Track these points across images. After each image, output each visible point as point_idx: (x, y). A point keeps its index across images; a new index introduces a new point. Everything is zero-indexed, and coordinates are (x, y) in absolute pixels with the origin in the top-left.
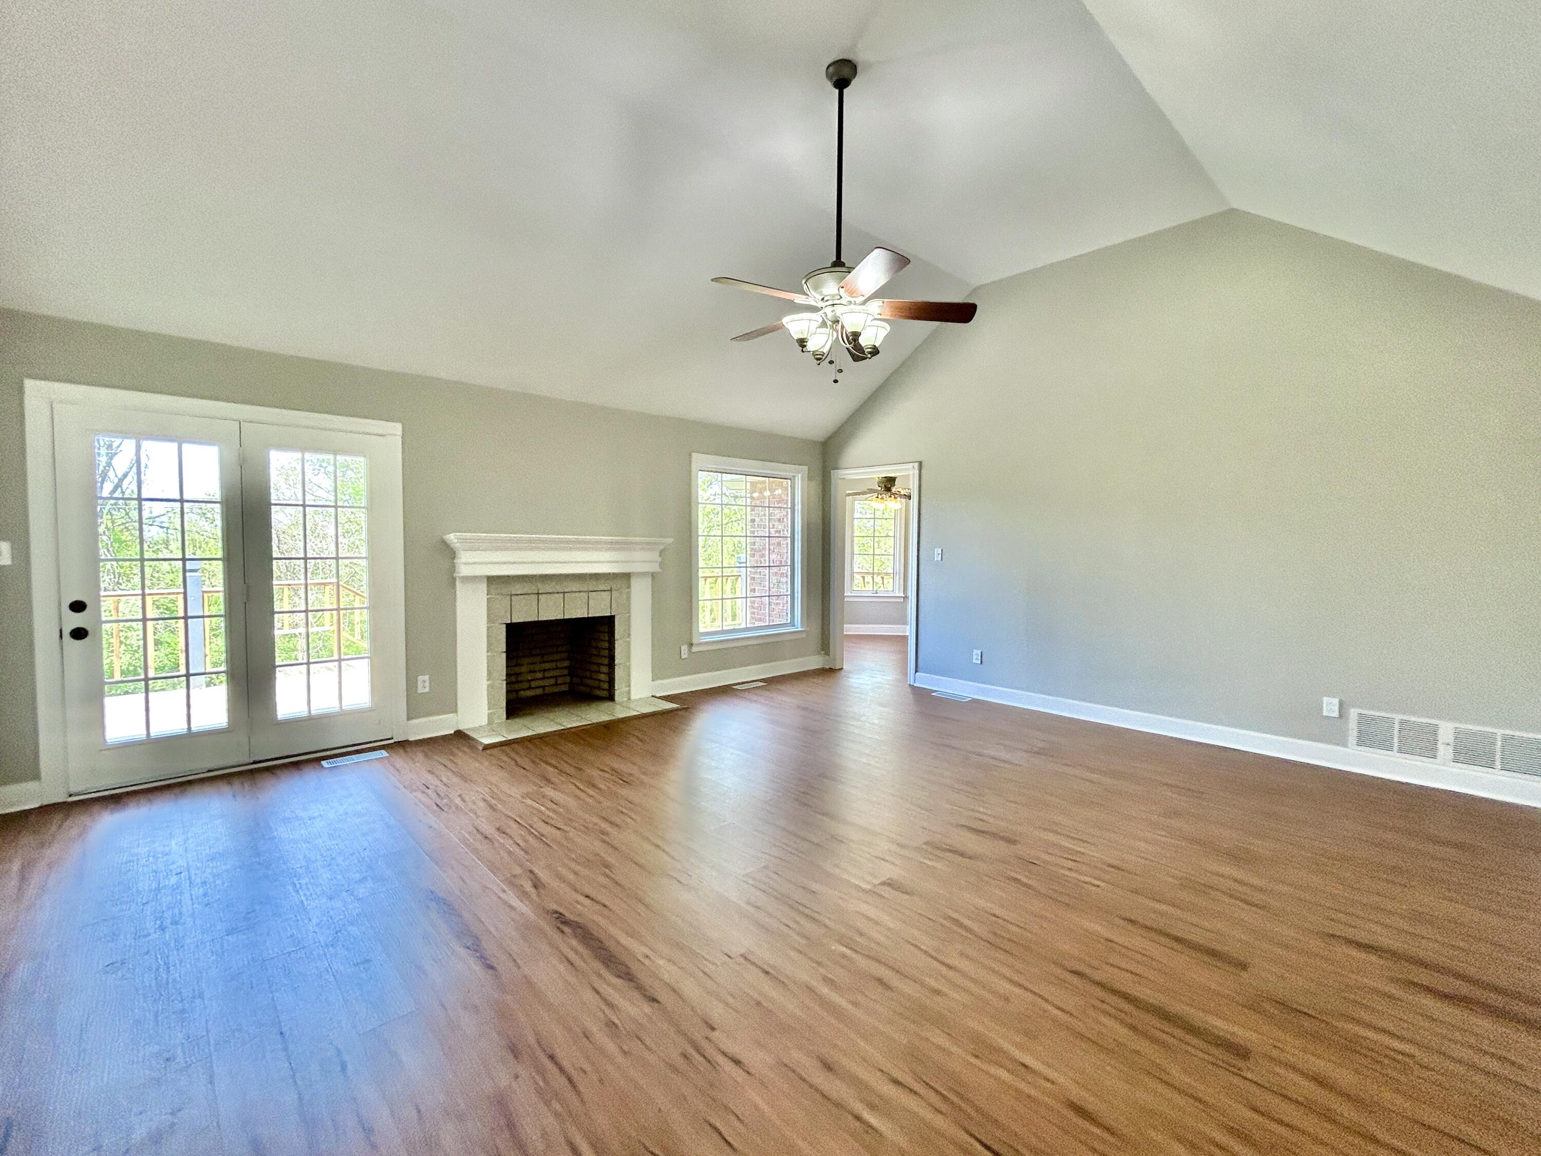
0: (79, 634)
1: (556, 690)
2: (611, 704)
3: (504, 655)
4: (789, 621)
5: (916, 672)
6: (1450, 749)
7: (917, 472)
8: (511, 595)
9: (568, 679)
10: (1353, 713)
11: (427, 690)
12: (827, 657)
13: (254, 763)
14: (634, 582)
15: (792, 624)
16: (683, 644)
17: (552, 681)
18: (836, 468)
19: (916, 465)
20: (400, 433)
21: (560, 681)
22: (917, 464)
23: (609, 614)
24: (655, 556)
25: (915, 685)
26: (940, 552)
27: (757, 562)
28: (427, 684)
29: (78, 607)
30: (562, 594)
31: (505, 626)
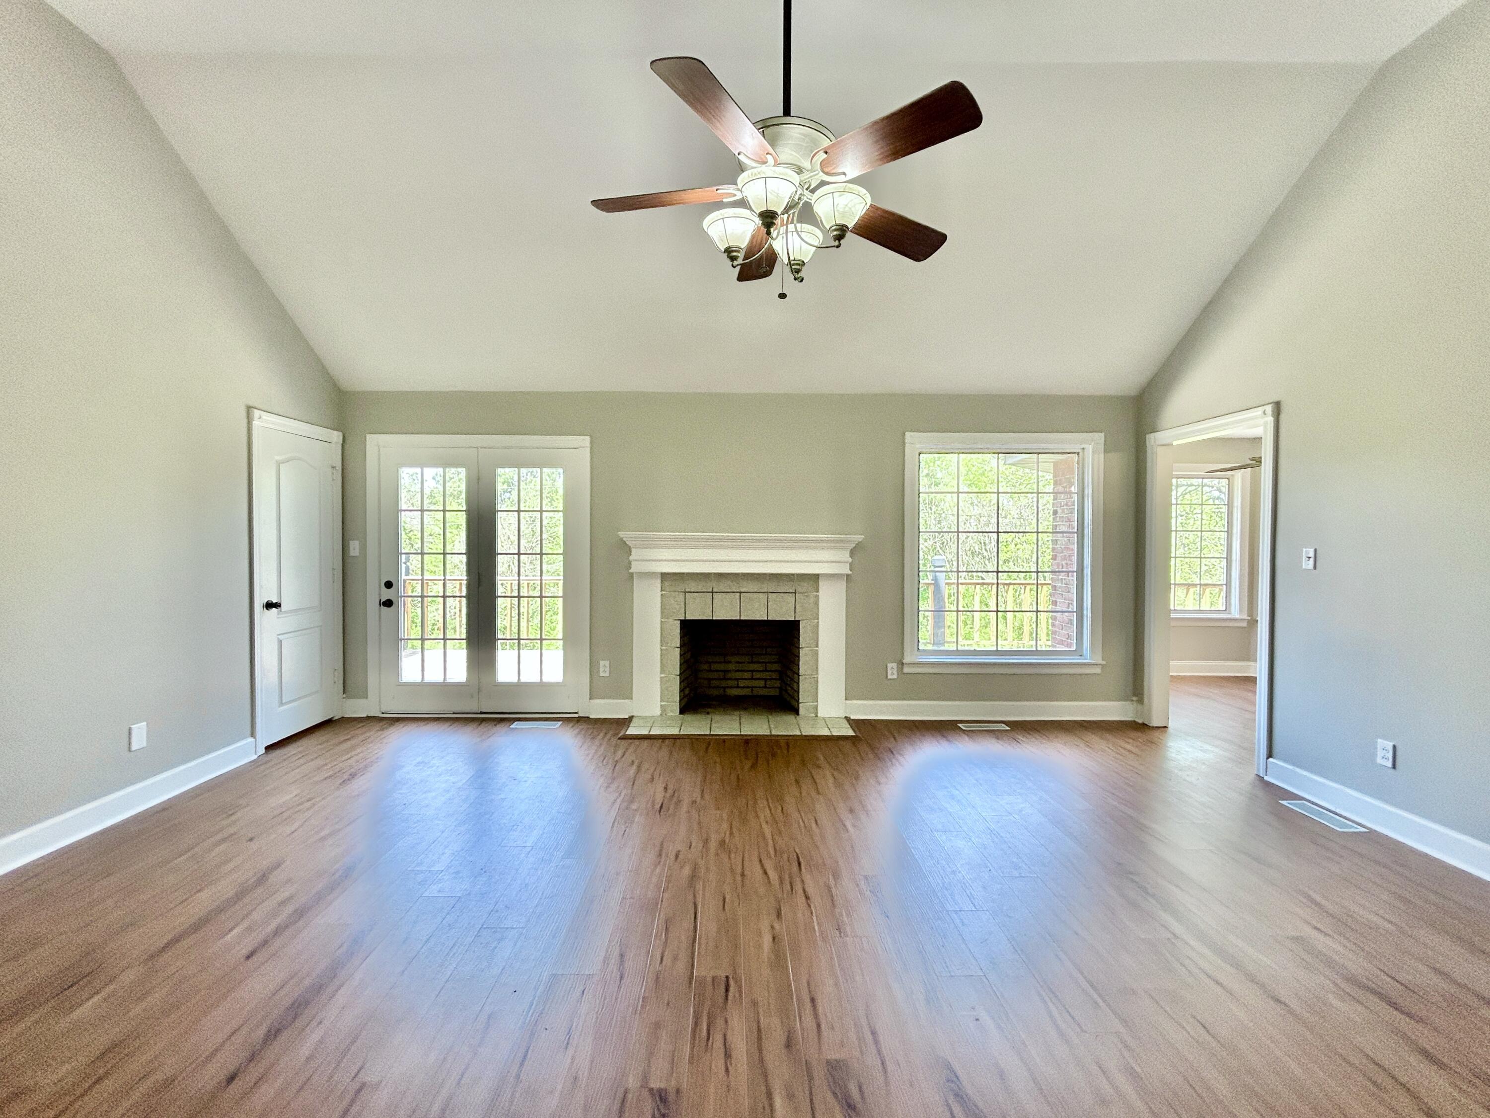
0: (388, 603)
4: (1074, 648)
5: (1270, 755)
7: (1271, 419)
8: (685, 592)
11: (607, 674)
12: (1139, 707)
13: (481, 713)
14: (822, 584)
15: (1080, 650)
16: (888, 663)
17: (762, 683)
18: (1154, 430)
19: (1269, 409)
20: (588, 444)
22: (1272, 408)
23: (793, 619)
24: (846, 556)
25: (1266, 778)
26: (1312, 554)
27: (1058, 565)
28: (607, 669)
29: (389, 585)
30: (738, 594)
31: (679, 622)
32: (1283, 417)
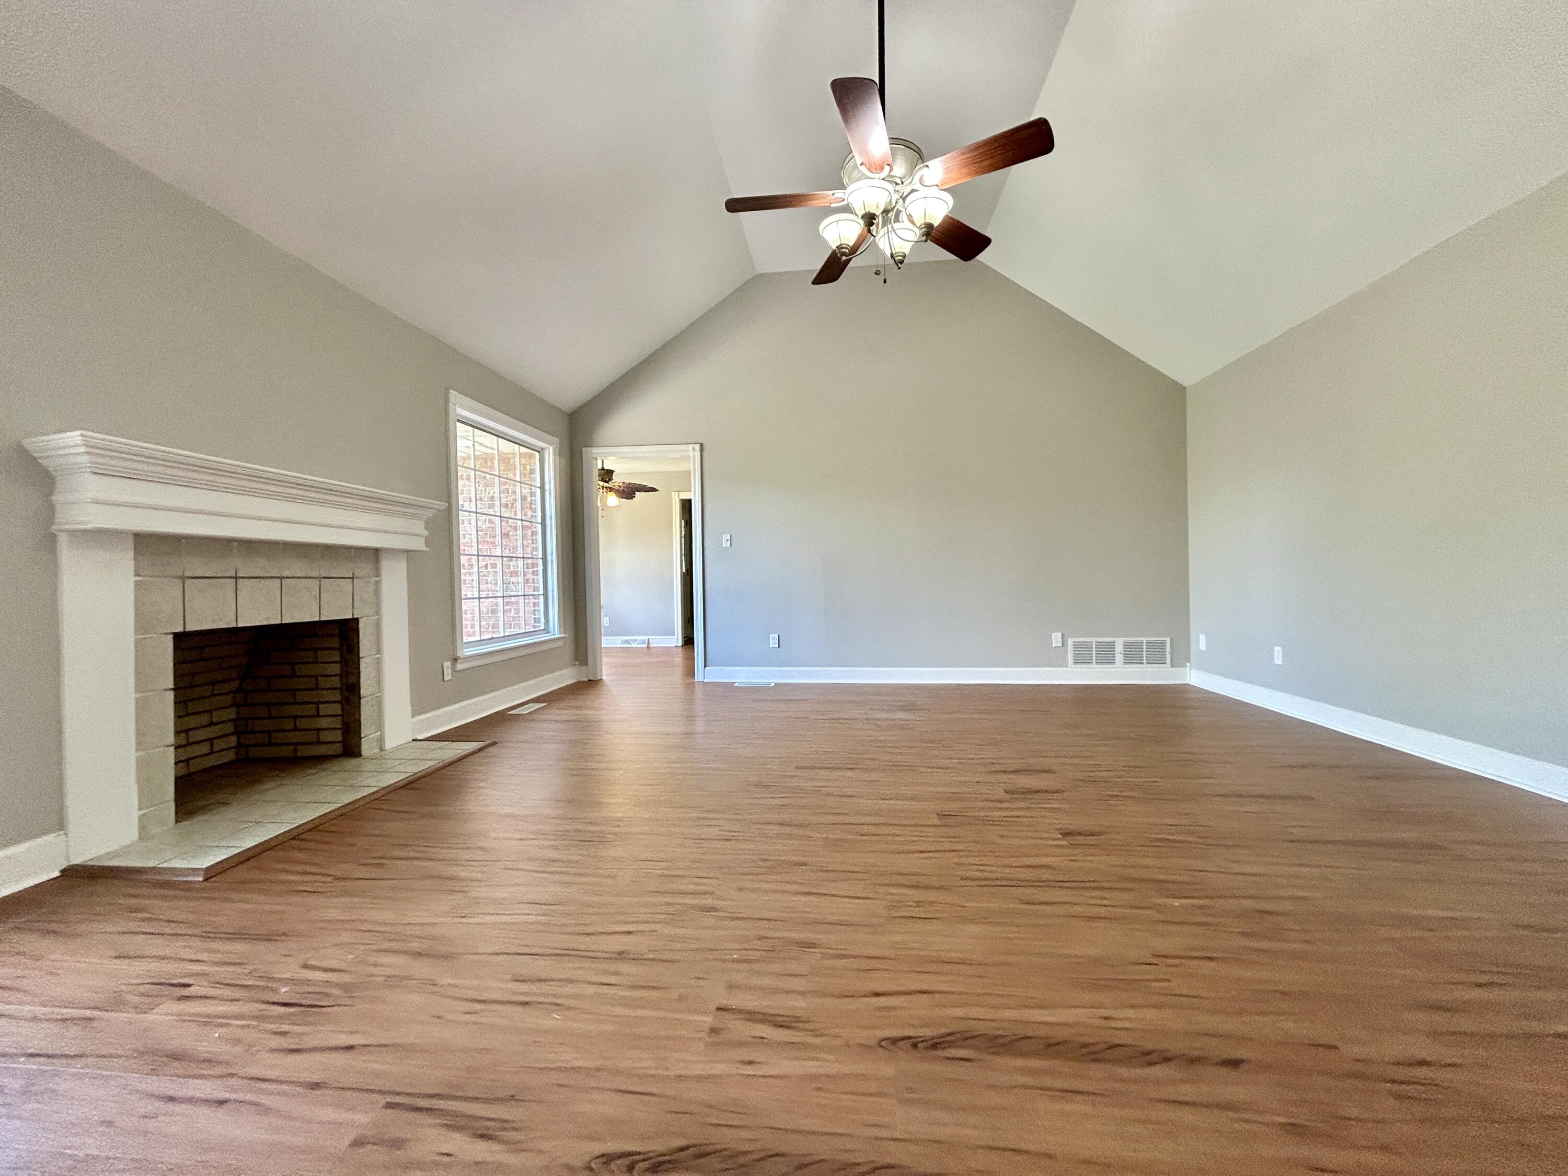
1: (213, 761)
2: (354, 762)
3: (171, 696)
4: (544, 627)
5: (705, 666)
6: (1122, 656)
7: (698, 454)
9: (233, 741)
10: (1070, 642)
12: (586, 668)
14: (385, 565)
15: (546, 630)
16: (444, 661)
17: (205, 748)
18: (588, 446)
19: (697, 447)
21: (219, 745)
22: (698, 445)
23: (350, 617)
24: (419, 527)
25: (705, 681)
26: (729, 538)
30: (278, 581)
31: (172, 636)
32: (705, 454)
